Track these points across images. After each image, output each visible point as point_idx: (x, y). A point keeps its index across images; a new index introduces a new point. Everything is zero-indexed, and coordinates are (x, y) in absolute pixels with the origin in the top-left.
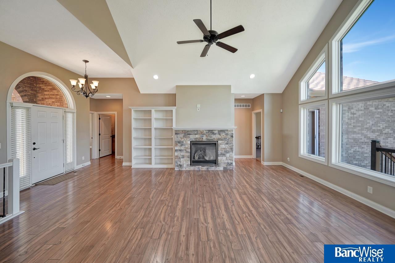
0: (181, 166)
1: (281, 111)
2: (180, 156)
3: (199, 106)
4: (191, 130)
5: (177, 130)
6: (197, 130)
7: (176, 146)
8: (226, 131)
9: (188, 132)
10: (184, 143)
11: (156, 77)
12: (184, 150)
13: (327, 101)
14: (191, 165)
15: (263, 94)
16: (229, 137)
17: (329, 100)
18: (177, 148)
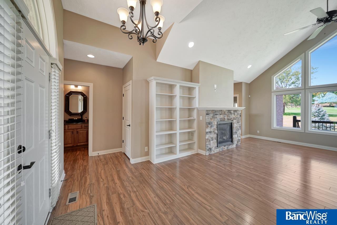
0: (210, 149)
1: (250, 97)
2: (210, 139)
3: (215, 86)
4: (217, 110)
5: (208, 110)
6: (221, 110)
7: (207, 128)
8: (237, 111)
9: (216, 112)
10: (213, 124)
11: (191, 45)
12: (213, 132)
13: (304, 90)
14: (217, 147)
15: (242, 82)
16: (239, 116)
17: (306, 90)
18: (208, 130)
